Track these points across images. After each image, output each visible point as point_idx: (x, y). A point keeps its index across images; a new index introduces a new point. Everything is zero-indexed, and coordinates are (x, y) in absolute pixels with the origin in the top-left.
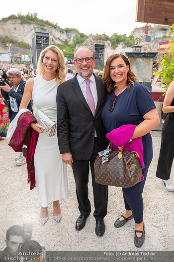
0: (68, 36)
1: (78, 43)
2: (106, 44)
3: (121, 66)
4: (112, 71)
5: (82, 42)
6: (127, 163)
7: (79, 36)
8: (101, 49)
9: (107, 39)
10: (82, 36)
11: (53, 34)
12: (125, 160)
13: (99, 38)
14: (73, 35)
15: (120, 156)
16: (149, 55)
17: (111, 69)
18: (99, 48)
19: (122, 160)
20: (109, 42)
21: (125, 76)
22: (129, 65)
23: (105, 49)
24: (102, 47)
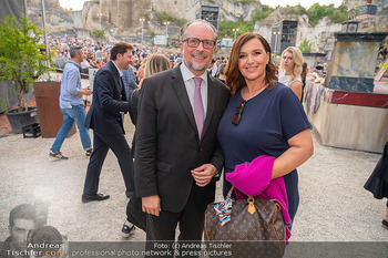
0: (244, 9)
2: (301, 20)
3: (257, 53)
4: (243, 62)
5: (264, 17)
6: (268, 221)
8: (292, 27)
9: (302, 12)
10: (266, 8)
11: (224, 7)
12: (263, 216)
13: (289, 11)
14: (252, 8)
15: (252, 209)
16: (373, 37)
17: (241, 57)
18: (289, 27)
19: (257, 217)
20: (305, 16)
21: (262, 69)
23: (299, 28)
24: (294, 24)
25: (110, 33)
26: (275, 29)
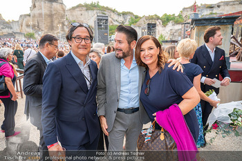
0: (124, 18)
1: (133, 23)
2: (158, 23)
3: (151, 48)
4: (142, 53)
5: (136, 22)
7: (134, 18)
8: (153, 27)
9: (158, 18)
10: (137, 17)
11: (112, 17)
13: (151, 18)
14: (129, 17)
15: (162, 137)
16: (225, 21)
17: (142, 51)
18: (151, 27)
19: (164, 143)
20: (160, 21)
21: (155, 58)
22: (160, 47)
23: (157, 27)
24: (154, 26)
25: (39, 34)
26: (144, 29)
